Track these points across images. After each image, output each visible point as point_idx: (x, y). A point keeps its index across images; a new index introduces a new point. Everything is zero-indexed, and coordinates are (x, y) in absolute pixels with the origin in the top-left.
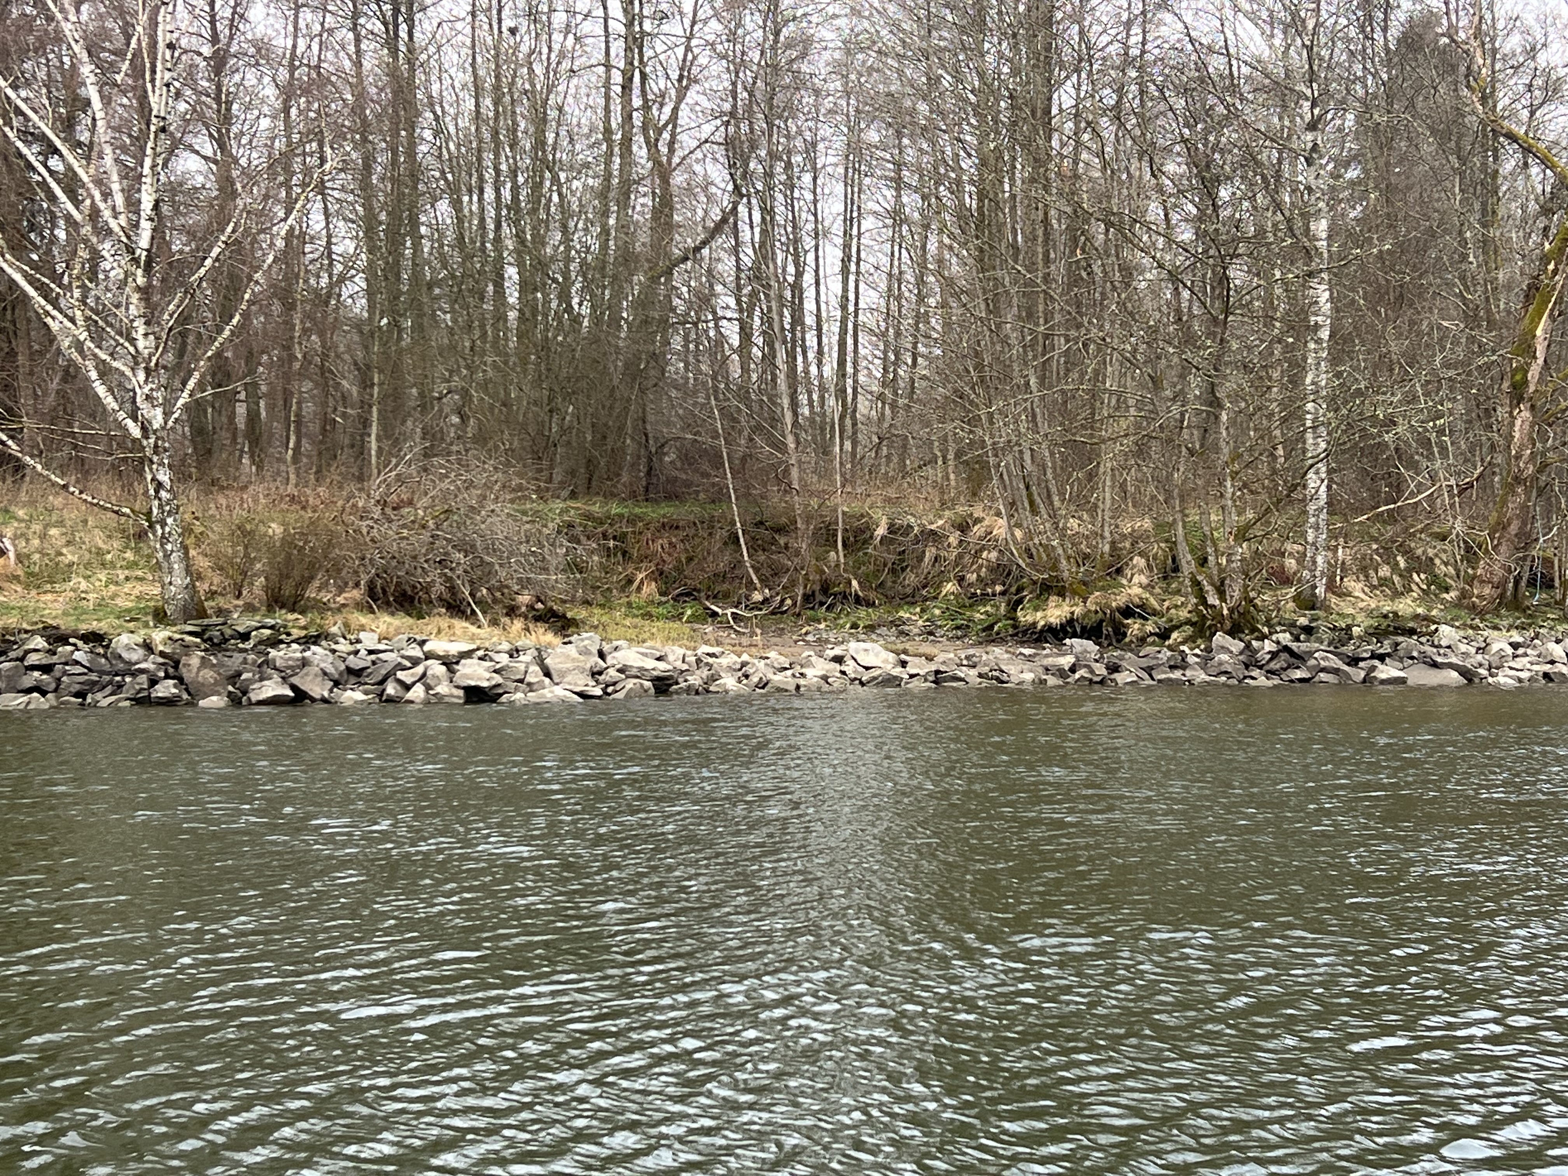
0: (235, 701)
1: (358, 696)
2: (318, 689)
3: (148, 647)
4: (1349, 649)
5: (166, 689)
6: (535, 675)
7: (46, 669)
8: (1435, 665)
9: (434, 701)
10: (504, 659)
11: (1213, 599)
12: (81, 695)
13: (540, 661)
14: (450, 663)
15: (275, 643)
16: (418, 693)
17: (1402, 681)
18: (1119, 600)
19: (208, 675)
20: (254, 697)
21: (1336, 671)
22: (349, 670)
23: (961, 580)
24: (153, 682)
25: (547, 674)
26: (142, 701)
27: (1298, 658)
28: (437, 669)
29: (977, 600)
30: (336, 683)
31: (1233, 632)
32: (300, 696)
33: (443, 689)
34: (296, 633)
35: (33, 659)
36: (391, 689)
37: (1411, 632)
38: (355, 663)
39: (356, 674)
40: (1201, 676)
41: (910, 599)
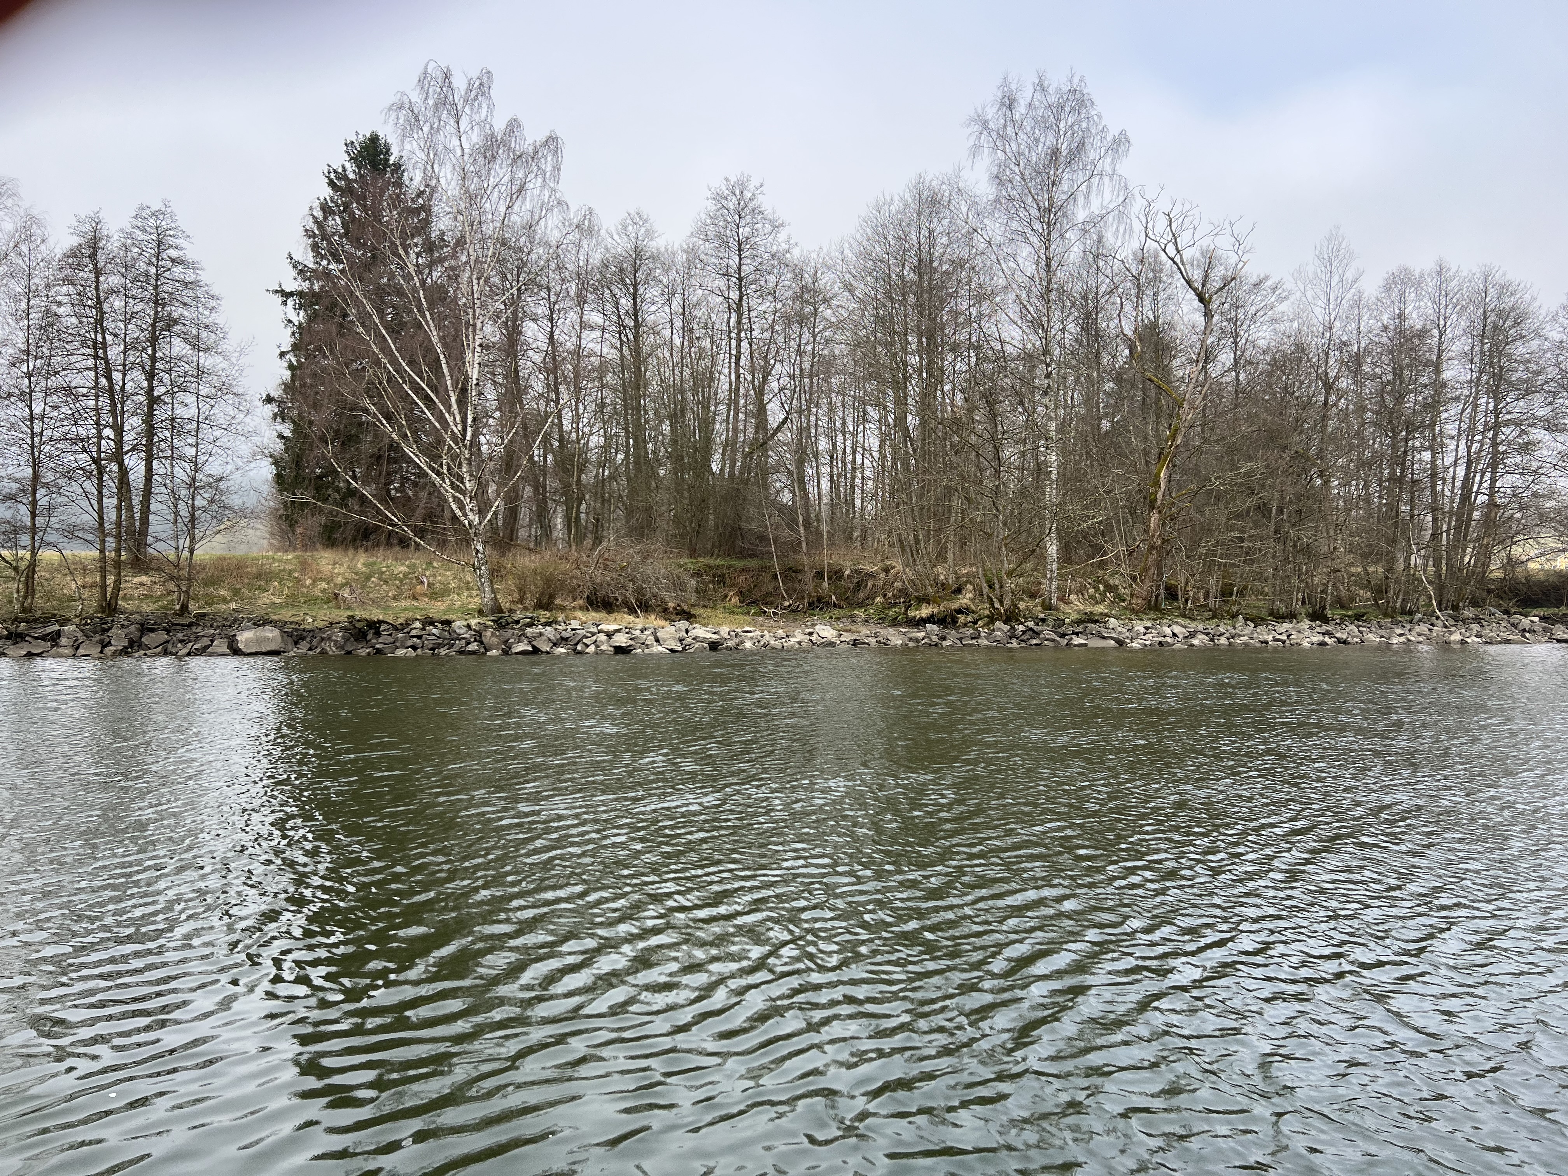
0: (505, 652)
1: (563, 650)
2: (545, 648)
3: (469, 627)
4: (1061, 630)
5: (473, 647)
6: (651, 640)
7: (419, 637)
8: (1104, 638)
9: (599, 653)
10: (638, 633)
11: (997, 605)
12: (433, 649)
13: (654, 634)
14: (609, 635)
15: (530, 625)
16: (592, 649)
17: (1085, 645)
18: (955, 605)
19: (495, 640)
20: (514, 650)
21: (1053, 640)
22: (562, 638)
23: (885, 596)
24: (468, 643)
25: (657, 640)
26: (461, 652)
27: (1037, 634)
28: (602, 637)
29: (892, 605)
30: (555, 644)
31: (1005, 623)
32: (536, 651)
33: (604, 647)
34: (543, 620)
35: (414, 632)
36: (579, 648)
37: (1096, 621)
38: (565, 635)
39: (564, 640)
40: (986, 642)
41: (860, 605)
